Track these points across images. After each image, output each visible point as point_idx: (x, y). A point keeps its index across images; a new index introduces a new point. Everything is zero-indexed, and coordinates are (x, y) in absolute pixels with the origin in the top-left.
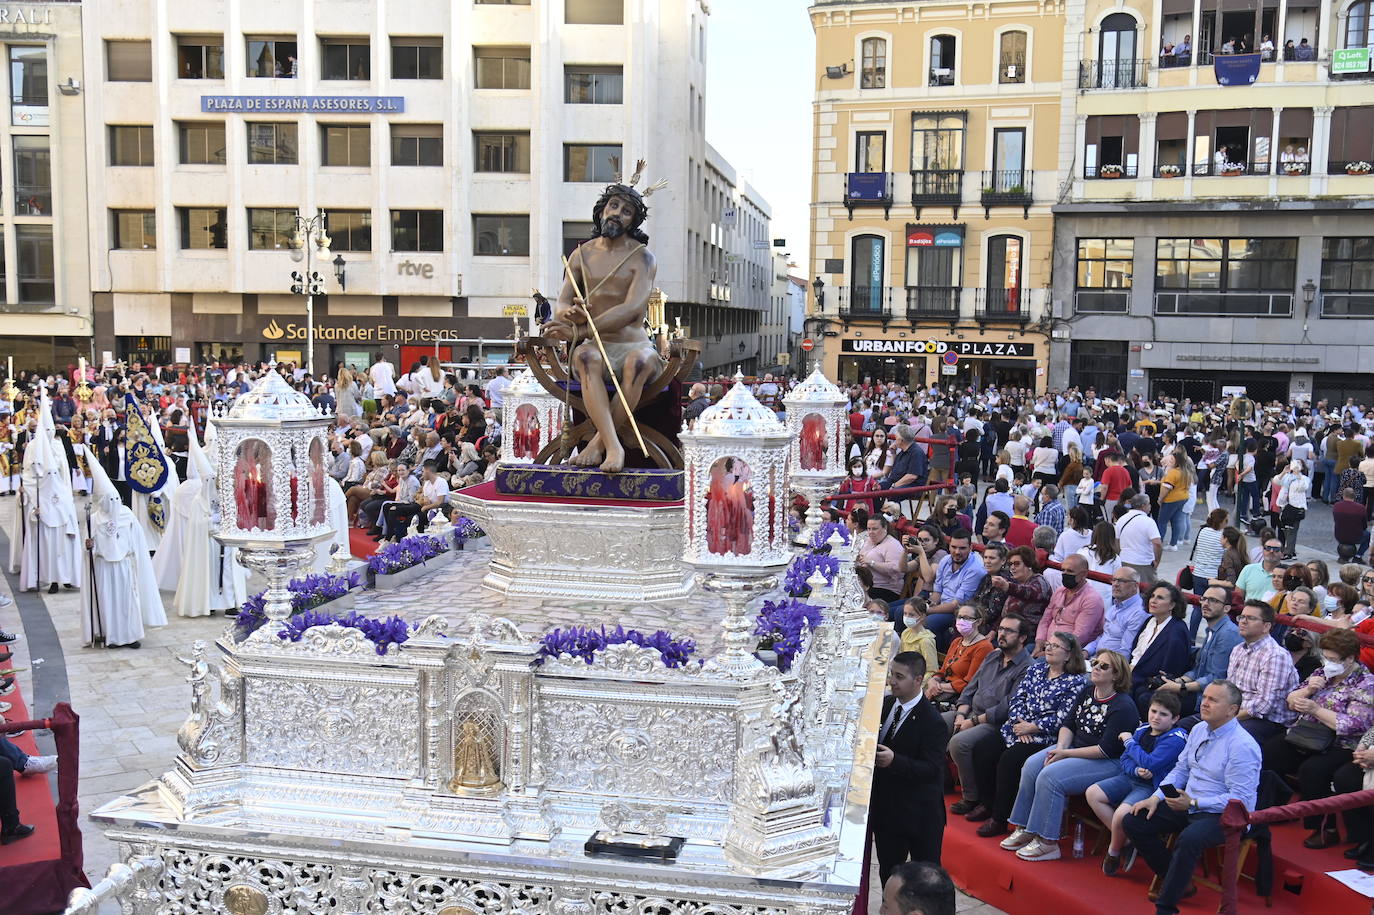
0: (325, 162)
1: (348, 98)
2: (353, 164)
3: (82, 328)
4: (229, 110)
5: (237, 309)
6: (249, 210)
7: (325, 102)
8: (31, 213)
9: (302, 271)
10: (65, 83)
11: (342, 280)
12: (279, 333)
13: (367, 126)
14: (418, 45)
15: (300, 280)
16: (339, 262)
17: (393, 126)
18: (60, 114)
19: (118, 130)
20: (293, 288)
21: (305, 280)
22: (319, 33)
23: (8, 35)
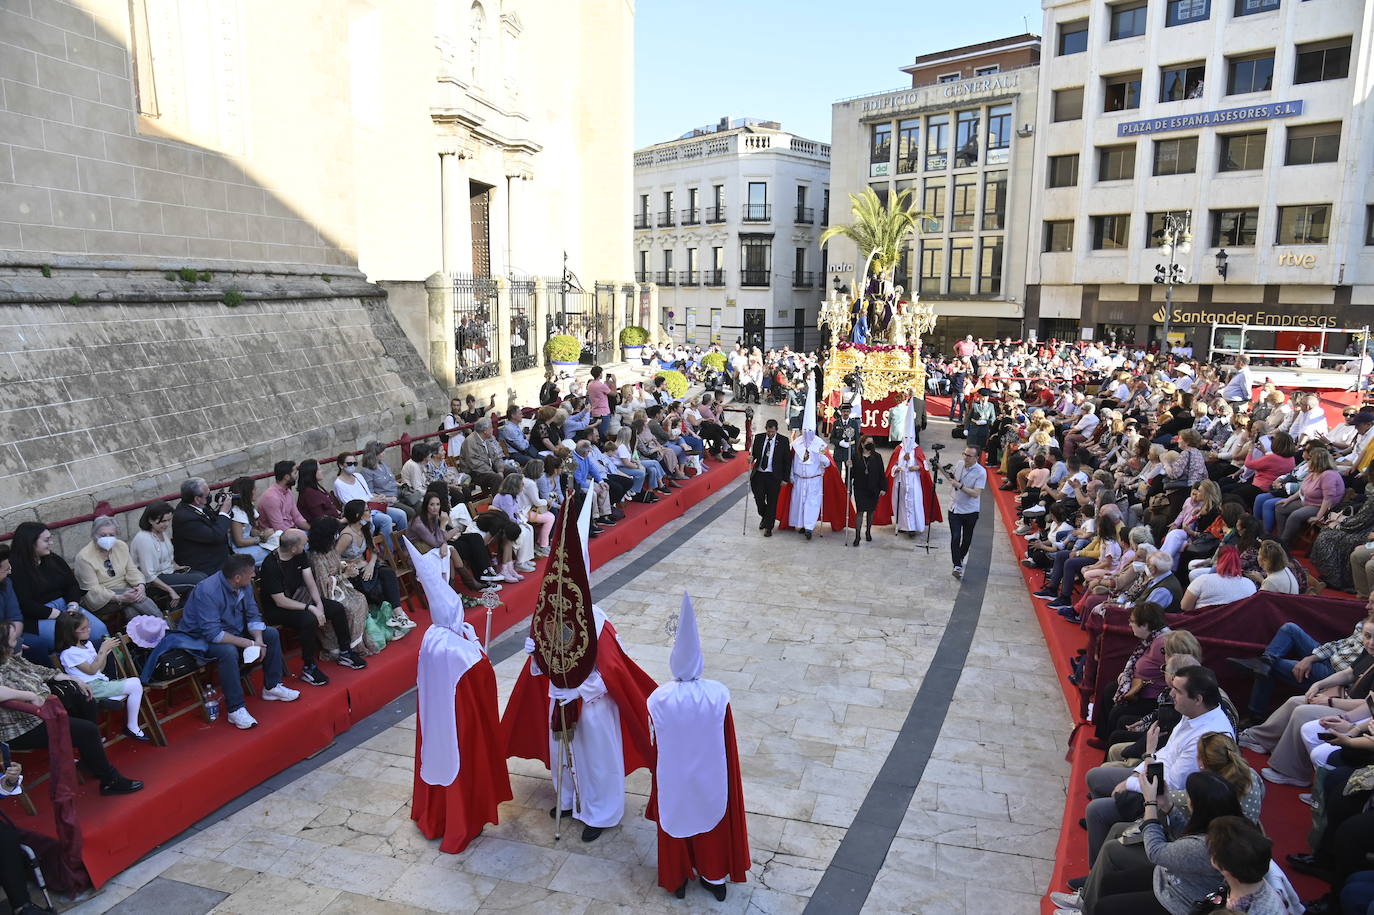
0: (1222, 168)
1: (1247, 109)
2: (1247, 168)
3: (1015, 311)
4: (1140, 133)
5: (1134, 297)
6: (1150, 215)
7: (1225, 115)
8: (990, 230)
9: (1165, 264)
11: (1223, 271)
13: (1264, 132)
14: (1325, 48)
15: (1163, 271)
16: (1222, 256)
17: (1290, 129)
18: (1016, 152)
19: (1059, 160)
20: (1156, 279)
21: (1167, 271)
22: (1226, 54)
23: (988, 99)
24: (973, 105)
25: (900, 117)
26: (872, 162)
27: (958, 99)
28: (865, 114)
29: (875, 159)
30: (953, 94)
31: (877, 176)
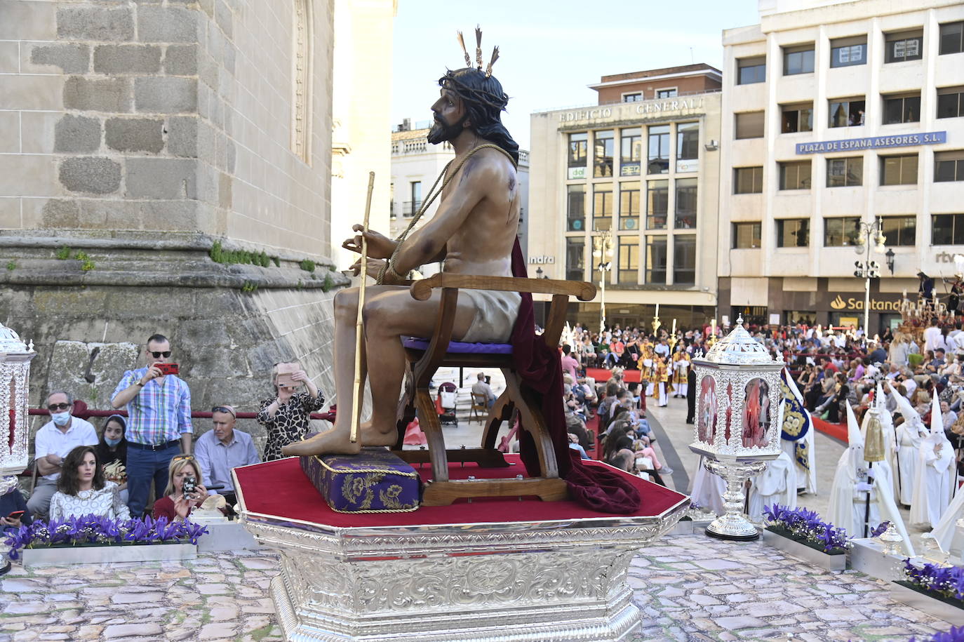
0: (882, 182)
1: (902, 136)
2: (903, 183)
3: (709, 300)
4: (814, 152)
5: (813, 288)
6: (826, 219)
7: (885, 141)
8: (684, 227)
9: (863, 261)
10: (709, 144)
11: (891, 267)
12: (842, 305)
13: (916, 155)
14: (959, 92)
15: (861, 267)
16: (890, 254)
17: (936, 153)
18: (705, 163)
19: (740, 171)
20: (856, 273)
21: (865, 267)
22: (882, 92)
23: (677, 117)
24: (663, 122)
25: (594, 128)
26: (569, 167)
27: (650, 116)
28: (563, 125)
29: (572, 164)
30: (645, 111)
31: (574, 179)
